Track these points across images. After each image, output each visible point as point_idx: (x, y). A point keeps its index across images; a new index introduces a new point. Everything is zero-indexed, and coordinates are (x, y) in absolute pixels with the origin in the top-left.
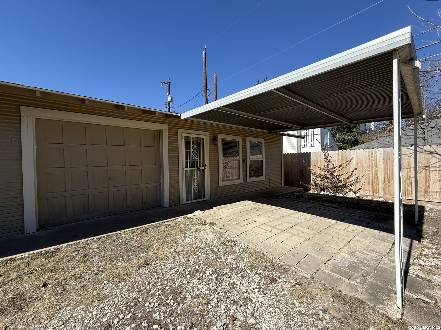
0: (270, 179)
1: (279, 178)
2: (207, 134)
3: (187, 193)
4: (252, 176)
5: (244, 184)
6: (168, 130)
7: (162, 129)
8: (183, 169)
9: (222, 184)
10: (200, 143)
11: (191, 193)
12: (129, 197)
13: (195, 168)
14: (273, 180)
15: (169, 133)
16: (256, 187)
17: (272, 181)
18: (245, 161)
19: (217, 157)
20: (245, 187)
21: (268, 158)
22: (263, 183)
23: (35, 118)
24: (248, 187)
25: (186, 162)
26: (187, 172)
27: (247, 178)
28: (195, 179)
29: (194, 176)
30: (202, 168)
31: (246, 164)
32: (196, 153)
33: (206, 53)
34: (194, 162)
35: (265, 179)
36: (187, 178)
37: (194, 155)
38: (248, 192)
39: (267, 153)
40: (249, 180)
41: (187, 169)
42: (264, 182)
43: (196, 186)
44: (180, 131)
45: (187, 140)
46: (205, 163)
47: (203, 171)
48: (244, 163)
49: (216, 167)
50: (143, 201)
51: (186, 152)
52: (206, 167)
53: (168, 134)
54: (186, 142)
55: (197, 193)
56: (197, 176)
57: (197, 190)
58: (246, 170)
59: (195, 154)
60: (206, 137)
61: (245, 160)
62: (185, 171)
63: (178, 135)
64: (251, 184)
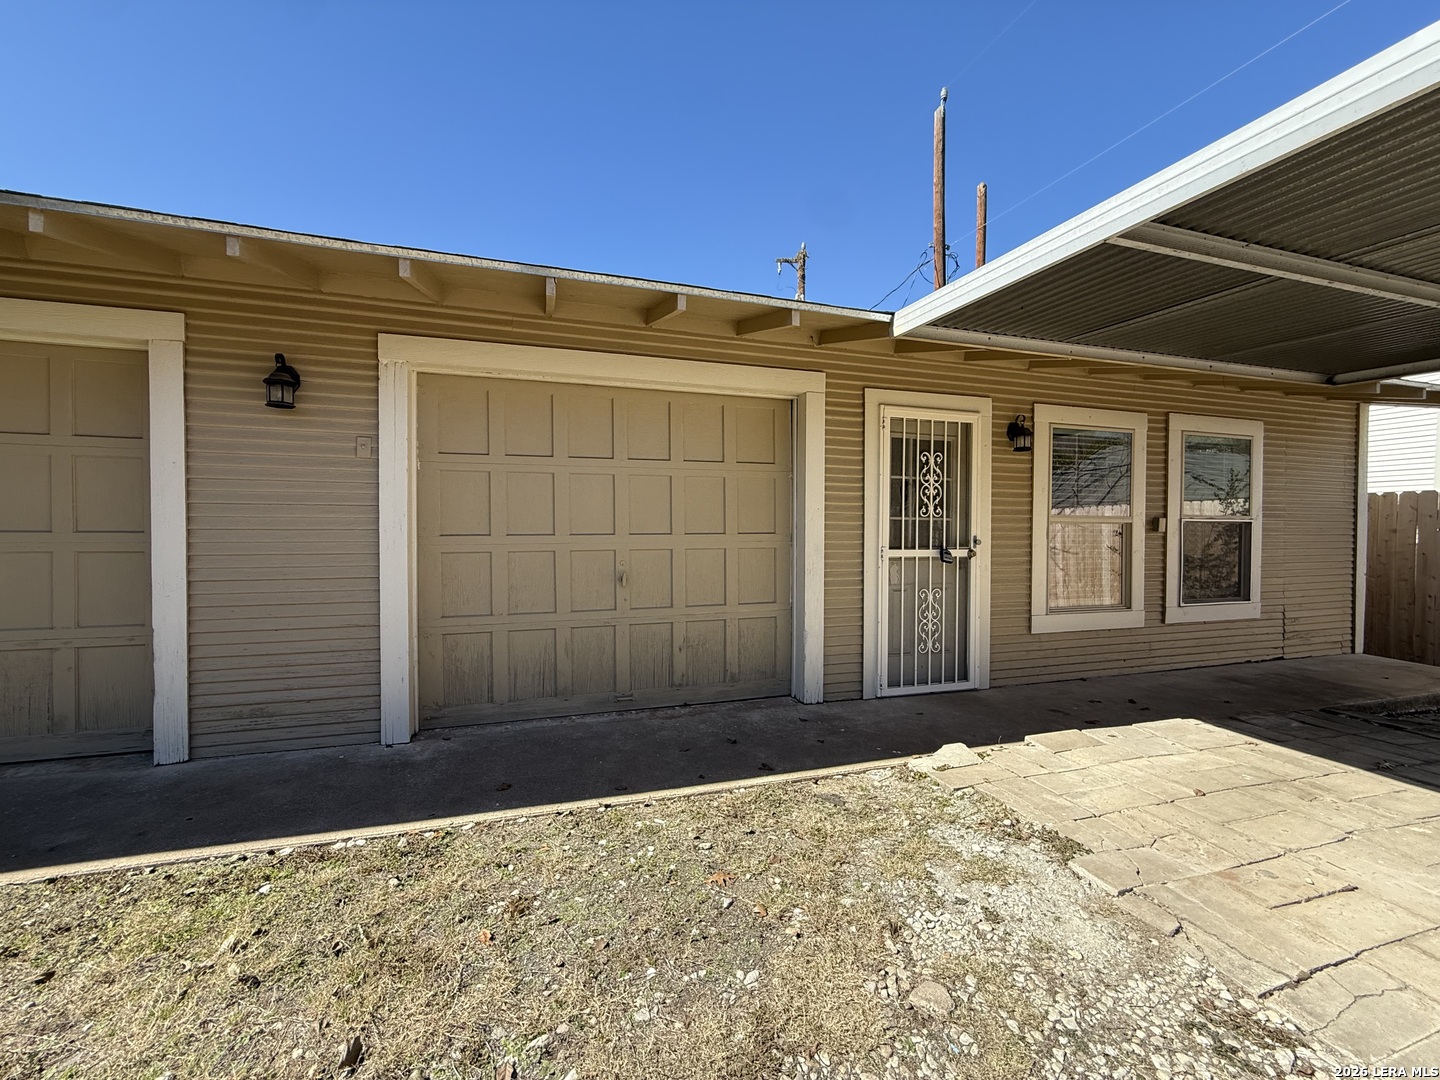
0: (1287, 615)
1: (1340, 611)
2: (986, 405)
3: (893, 653)
4: (1189, 597)
5: (1146, 631)
6: (828, 395)
7: (801, 391)
8: (879, 555)
9: (1042, 623)
10: (954, 446)
11: (909, 653)
12: (680, 650)
13: (931, 553)
14: (1302, 621)
15: (829, 408)
16: (1210, 649)
17: (1297, 628)
18: (1162, 528)
19: (1028, 508)
20: (1155, 646)
21: (1279, 516)
22: (1251, 631)
23: (418, 373)
24: (1167, 644)
25: (895, 527)
26: (895, 567)
27: (1164, 606)
28: (926, 596)
29: (924, 585)
30: (958, 553)
31: (1165, 538)
32: (936, 488)
33: (944, 119)
34: (925, 525)
35: (1258, 617)
36: (894, 591)
37: (928, 498)
38: (1167, 667)
39: (1272, 489)
40: (1174, 614)
41: (896, 553)
42: (1256, 631)
43: (930, 625)
44: (871, 396)
45: (898, 436)
46: (974, 531)
47: (965, 563)
48: (1153, 534)
49: (1017, 551)
50: (726, 671)
51: (895, 486)
52: (978, 549)
53: (827, 412)
54: (896, 443)
55: (937, 655)
56: (938, 585)
57: (934, 644)
58: (1164, 568)
59: (932, 492)
60: (981, 418)
61: (1162, 521)
62: (887, 562)
63: (864, 413)
64: (1183, 636)
